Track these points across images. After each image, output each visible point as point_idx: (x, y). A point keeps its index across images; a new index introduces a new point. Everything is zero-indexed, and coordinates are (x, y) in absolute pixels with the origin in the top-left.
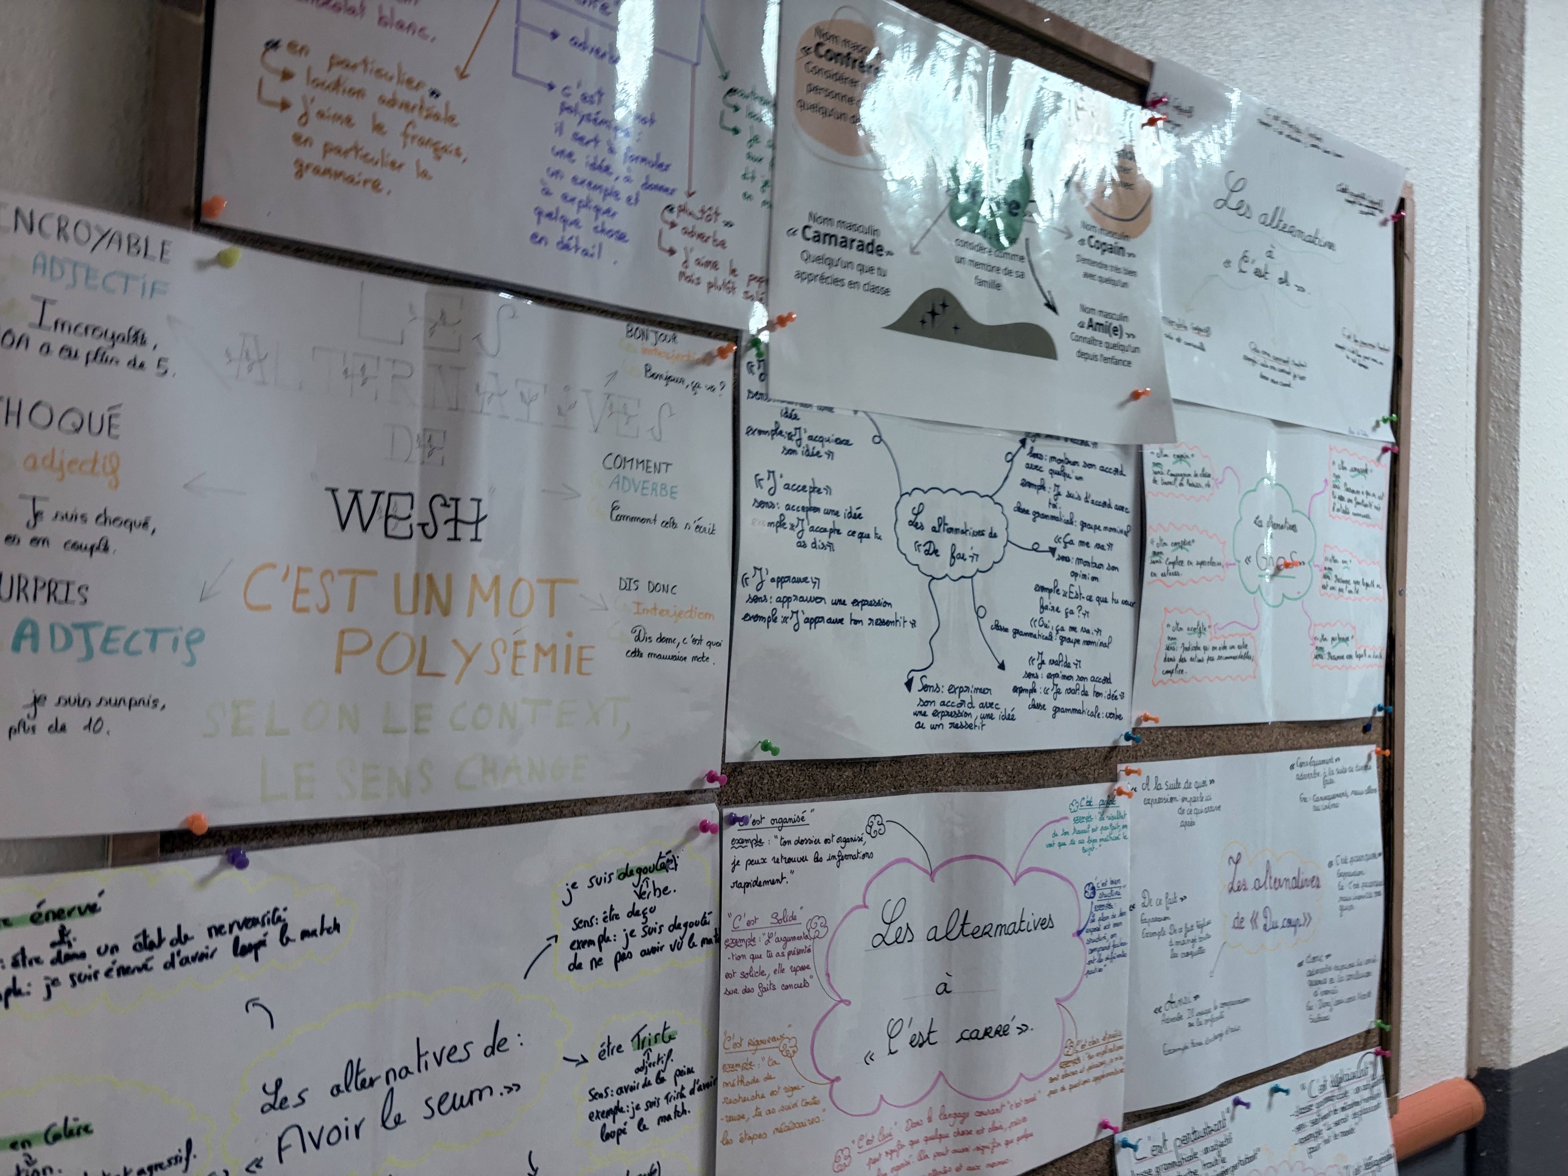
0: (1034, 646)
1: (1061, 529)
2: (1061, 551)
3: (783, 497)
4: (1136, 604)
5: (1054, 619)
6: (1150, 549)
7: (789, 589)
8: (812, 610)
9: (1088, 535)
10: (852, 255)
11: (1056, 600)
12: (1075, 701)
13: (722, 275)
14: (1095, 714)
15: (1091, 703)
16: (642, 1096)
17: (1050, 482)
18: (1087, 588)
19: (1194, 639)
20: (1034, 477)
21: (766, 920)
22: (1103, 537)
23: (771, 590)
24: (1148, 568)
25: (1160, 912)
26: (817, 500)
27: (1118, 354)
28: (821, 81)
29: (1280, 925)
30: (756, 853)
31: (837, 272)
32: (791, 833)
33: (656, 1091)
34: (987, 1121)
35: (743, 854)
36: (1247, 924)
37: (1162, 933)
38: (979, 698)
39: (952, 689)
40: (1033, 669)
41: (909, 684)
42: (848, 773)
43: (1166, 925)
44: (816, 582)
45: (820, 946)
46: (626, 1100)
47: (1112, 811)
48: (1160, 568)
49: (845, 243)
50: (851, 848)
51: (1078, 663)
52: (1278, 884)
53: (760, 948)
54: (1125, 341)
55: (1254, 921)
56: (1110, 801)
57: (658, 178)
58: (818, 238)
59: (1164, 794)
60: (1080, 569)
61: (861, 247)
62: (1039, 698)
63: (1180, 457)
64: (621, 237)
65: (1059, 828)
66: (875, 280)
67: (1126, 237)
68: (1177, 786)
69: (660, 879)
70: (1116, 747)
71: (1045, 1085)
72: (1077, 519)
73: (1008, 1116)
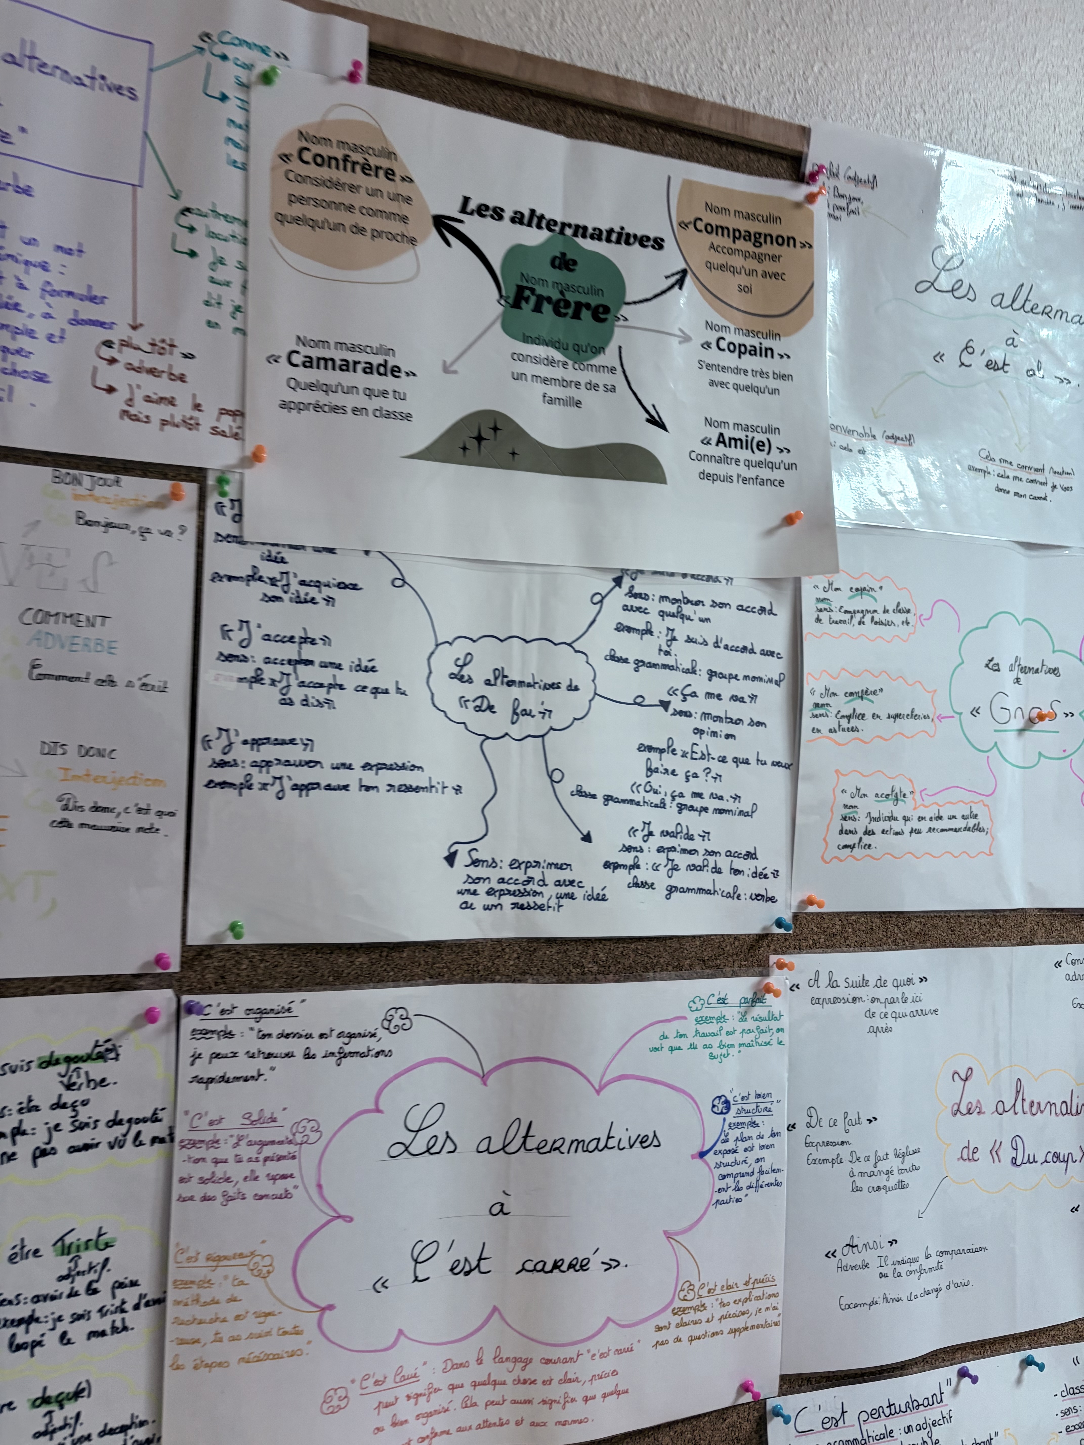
0: (636, 816)
1: (678, 680)
2: (676, 703)
3: (259, 650)
4: (793, 766)
5: (665, 784)
6: (808, 702)
7: (268, 752)
8: (304, 776)
9: (717, 685)
10: (359, 379)
11: (669, 761)
12: (704, 879)
13: (183, 410)
14: (734, 895)
15: (726, 882)
16: (66, 1307)
17: (659, 626)
18: (717, 747)
19: (887, 808)
20: (637, 621)
21: (234, 1120)
22: (743, 688)
23: (242, 753)
24: (807, 722)
25: (837, 1134)
26: (308, 652)
27: (765, 473)
28: (307, 190)
29: (1040, 1158)
30: (223, 1046)
31: (337, 399)
32: (272, 1025)
33: (83, 1303)
34: (557, 1372)
35: (206, 1046)
36: (983, 1155)
37: (838, 1160)
38: (552, 875)
39: (515, 864)
40: (636, 841)
41: (451, 859)
42: (362, 959)
43: (844, 1151)
44: (307, 745)
45: (309, 1155)
46: (42, 1310)
47: (759, 1011)
48: (825, 724)
49: (346, 366)
50: (357, 1045)
51: (705, 835)
52: (1036, 1108)
53: (225, 1151)
54: (775, 457)
55: (995, 1152)
56: (757, 999)
57: (89, 311)
58: (308, 363)
59: (840, 992)
60: (707, 725)
61: (369, 369)
62: (642, 875)
63: (861, 591)
64: (41, 378)
65: (670, 1029)
66: (390, 404)
67: (777, 336)
68: (864, 983)
69: (96, 1070)
70: (767, 935)
71: (647, 1333)
72: (703, 668)
73: (585, 1368)
